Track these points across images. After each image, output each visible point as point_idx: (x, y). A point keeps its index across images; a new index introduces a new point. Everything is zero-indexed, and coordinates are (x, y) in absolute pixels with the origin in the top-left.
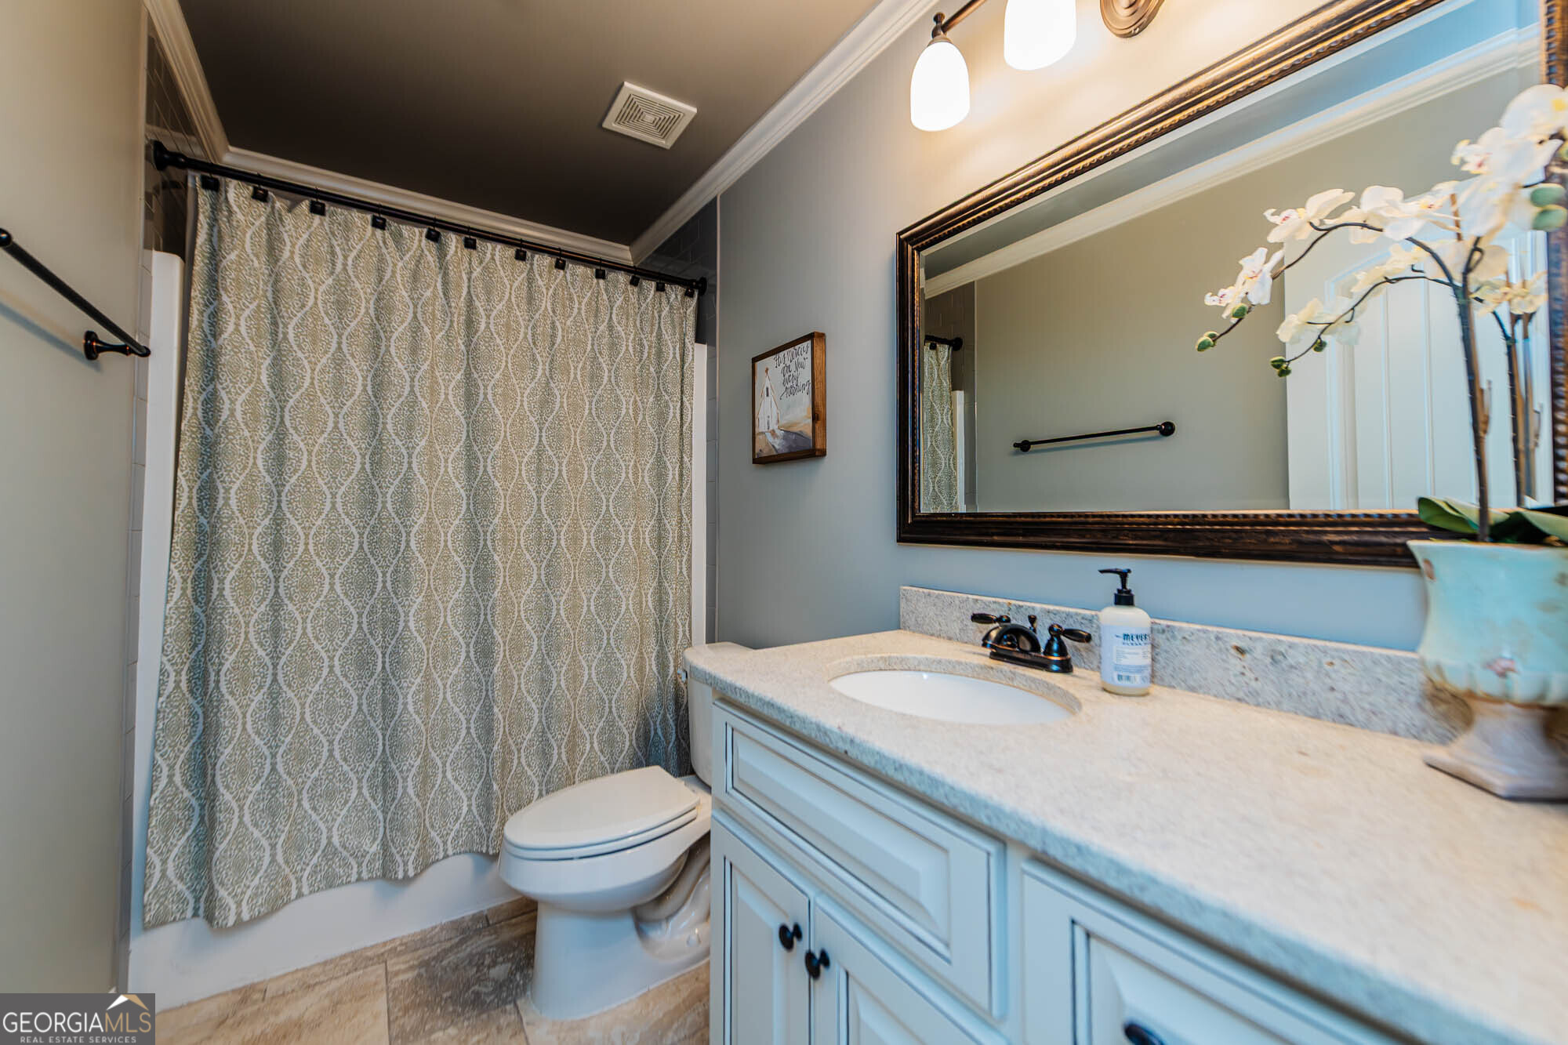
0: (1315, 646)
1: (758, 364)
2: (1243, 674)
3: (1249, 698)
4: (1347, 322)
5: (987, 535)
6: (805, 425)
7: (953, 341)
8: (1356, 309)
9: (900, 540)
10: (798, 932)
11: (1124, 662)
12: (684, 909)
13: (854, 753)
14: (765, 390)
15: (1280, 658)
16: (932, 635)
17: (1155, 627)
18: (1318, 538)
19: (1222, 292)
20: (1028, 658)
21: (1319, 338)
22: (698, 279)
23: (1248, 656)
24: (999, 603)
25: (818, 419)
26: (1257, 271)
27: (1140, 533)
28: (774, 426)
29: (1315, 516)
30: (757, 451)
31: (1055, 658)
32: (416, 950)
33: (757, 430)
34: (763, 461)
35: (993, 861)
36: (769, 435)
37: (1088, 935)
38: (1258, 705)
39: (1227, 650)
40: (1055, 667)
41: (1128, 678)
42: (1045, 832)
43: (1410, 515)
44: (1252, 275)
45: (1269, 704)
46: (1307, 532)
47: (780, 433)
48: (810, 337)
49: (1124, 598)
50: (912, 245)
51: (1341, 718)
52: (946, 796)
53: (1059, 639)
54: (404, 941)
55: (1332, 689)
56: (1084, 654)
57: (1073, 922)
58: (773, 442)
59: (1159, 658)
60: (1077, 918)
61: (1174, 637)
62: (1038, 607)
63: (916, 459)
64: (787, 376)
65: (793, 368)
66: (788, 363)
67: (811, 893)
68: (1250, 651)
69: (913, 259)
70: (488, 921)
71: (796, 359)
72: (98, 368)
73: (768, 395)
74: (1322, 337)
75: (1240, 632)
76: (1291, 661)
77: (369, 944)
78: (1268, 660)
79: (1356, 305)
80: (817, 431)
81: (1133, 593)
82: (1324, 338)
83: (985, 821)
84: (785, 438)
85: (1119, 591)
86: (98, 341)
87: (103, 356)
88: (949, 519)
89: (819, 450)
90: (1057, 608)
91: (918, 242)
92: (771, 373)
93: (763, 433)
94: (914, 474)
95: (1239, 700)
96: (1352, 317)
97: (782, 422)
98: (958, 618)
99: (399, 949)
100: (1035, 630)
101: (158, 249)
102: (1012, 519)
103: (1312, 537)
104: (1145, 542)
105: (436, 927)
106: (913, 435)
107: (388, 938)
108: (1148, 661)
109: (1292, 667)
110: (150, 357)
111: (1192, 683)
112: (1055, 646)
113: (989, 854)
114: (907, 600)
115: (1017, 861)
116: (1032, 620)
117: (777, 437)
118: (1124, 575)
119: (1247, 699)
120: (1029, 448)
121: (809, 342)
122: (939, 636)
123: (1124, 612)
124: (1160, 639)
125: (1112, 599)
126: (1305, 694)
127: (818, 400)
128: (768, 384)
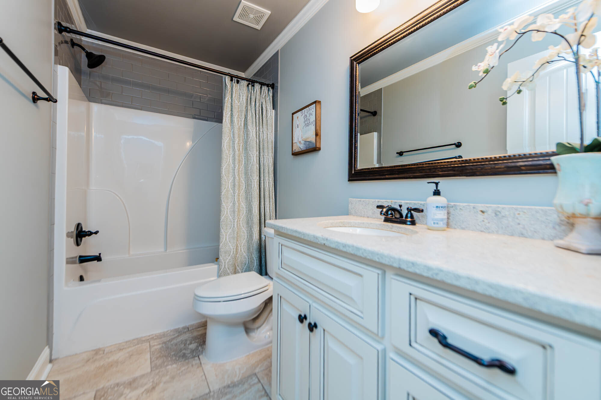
0: (513, 207)
1: (294, 115)
2: (483, 221)
3: (486, 230)
4: (531, 81)
5: (383, 175)
6: (312, 138)
7: (373, 112)
8: (535, 75)
9: (349, 180)
10: (305, 317)
11: (436, 217)
12: (264, 325)
13: (327, 243)
14: (297, 126)
15: (498, 213)
16: (361, 216)
17: (449, 205)
18: (515, 164)
19: (479, 64)
20: (399, 220)
21: (519, 88)
22: (271, 84)
23: (485, 214)
24: (387, 201)
25: (318, 135)
26: (493, 52)
27: (444, 169)
28: (300, 140)
29: (514, 156)
30: (294, 150)
31: (409, 219)
32: (161, 338)
33: (293, 142)
34: (296, 154)
35: (380, 276)
36: (298, 143)
37: (416, 299)
38: (489, 233)
39: (477, 212)
40: (409, 223)
41: (437, 223)
42: (400, 260)
43: (553, 152)
44: (491, 54)
45: (493, 232)
46: (511, 162)
47: (302, 142)
48: (315, 102)
49: (437, 193)
50: (356, 62)
51: (522, 235)
52: (362, 253)
53: (411, 212)
54: (157, 335)
55: (519, 224)
56: (421, 219)
57: (410, 294)
58: (299, 146)
59: (450, 218)
60: (412, 292)
61: (456, 209)
62: (403, 202)
63: (356, 148)
64: (305, 119)
65: (308, 116)
66: (306, 114)
67: (311, 302)
68: (487, 212)
69: (356, 67)
70: (188, 329)
71: (309, 112)
72: (37, 106)
73: (298, 127)
74: (520, 87)
75: (483, 205)
76: (503, 214)
77: (144, 335)
78: (494, 215)
79: (535, 73)
80: (318, 140)
81: (440, 191)
82: (521, 88)
83: (377, 260)
84: (304, 144)
85: (435, 190)
86: (37, 96)
87: (39, 102)
88: (369, 170)
89: (318, 147)
90: (411, 202)
91: (358, 60)
92: (299, 118)
93: (296, 143)
94: (355, 154)
95: (482, 231)
96: (533, 79)
97: (303, 138)
98: (371, 209)
99: (155, 338)
100: (401, 210)
101: (60, 64)
102: (394, 168)
103: (513, 164)
104: (446, 173)
105: (169, 331)
106: (355, 138)
107: (151, 334)
108: (446, 217)
109: (503, 217)
110: (57, 103)
111: (464, 227)
112: (409, 215)
113: (378, 274)
114: (352, 204)
115: (390, 275)
116: (400, 206)
117: (302, 143)
118: (437, 184)
119: (484, 230)
120: (403, 154)
121: (315, 105)
122: (364, 217)
123: (437, 198)
124: (451, 210)
125: (432, 193)
126: (508, 227)
127: (318, 128)
128: (298, 123)
